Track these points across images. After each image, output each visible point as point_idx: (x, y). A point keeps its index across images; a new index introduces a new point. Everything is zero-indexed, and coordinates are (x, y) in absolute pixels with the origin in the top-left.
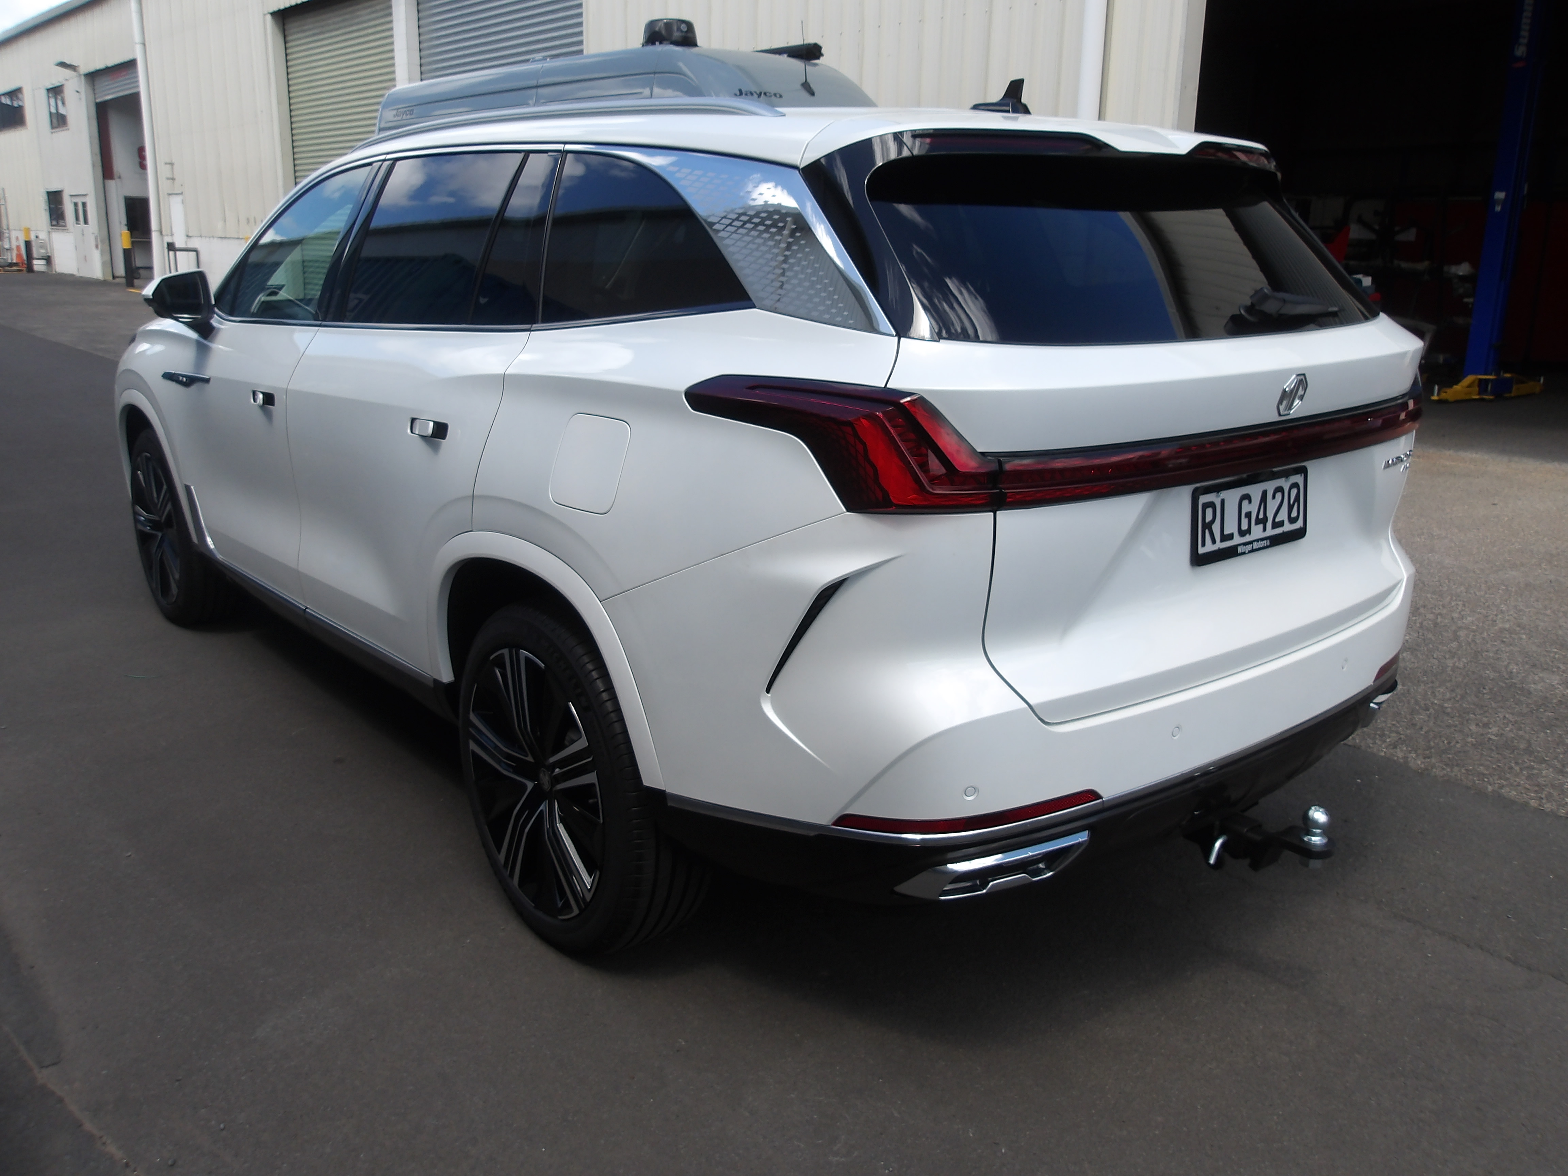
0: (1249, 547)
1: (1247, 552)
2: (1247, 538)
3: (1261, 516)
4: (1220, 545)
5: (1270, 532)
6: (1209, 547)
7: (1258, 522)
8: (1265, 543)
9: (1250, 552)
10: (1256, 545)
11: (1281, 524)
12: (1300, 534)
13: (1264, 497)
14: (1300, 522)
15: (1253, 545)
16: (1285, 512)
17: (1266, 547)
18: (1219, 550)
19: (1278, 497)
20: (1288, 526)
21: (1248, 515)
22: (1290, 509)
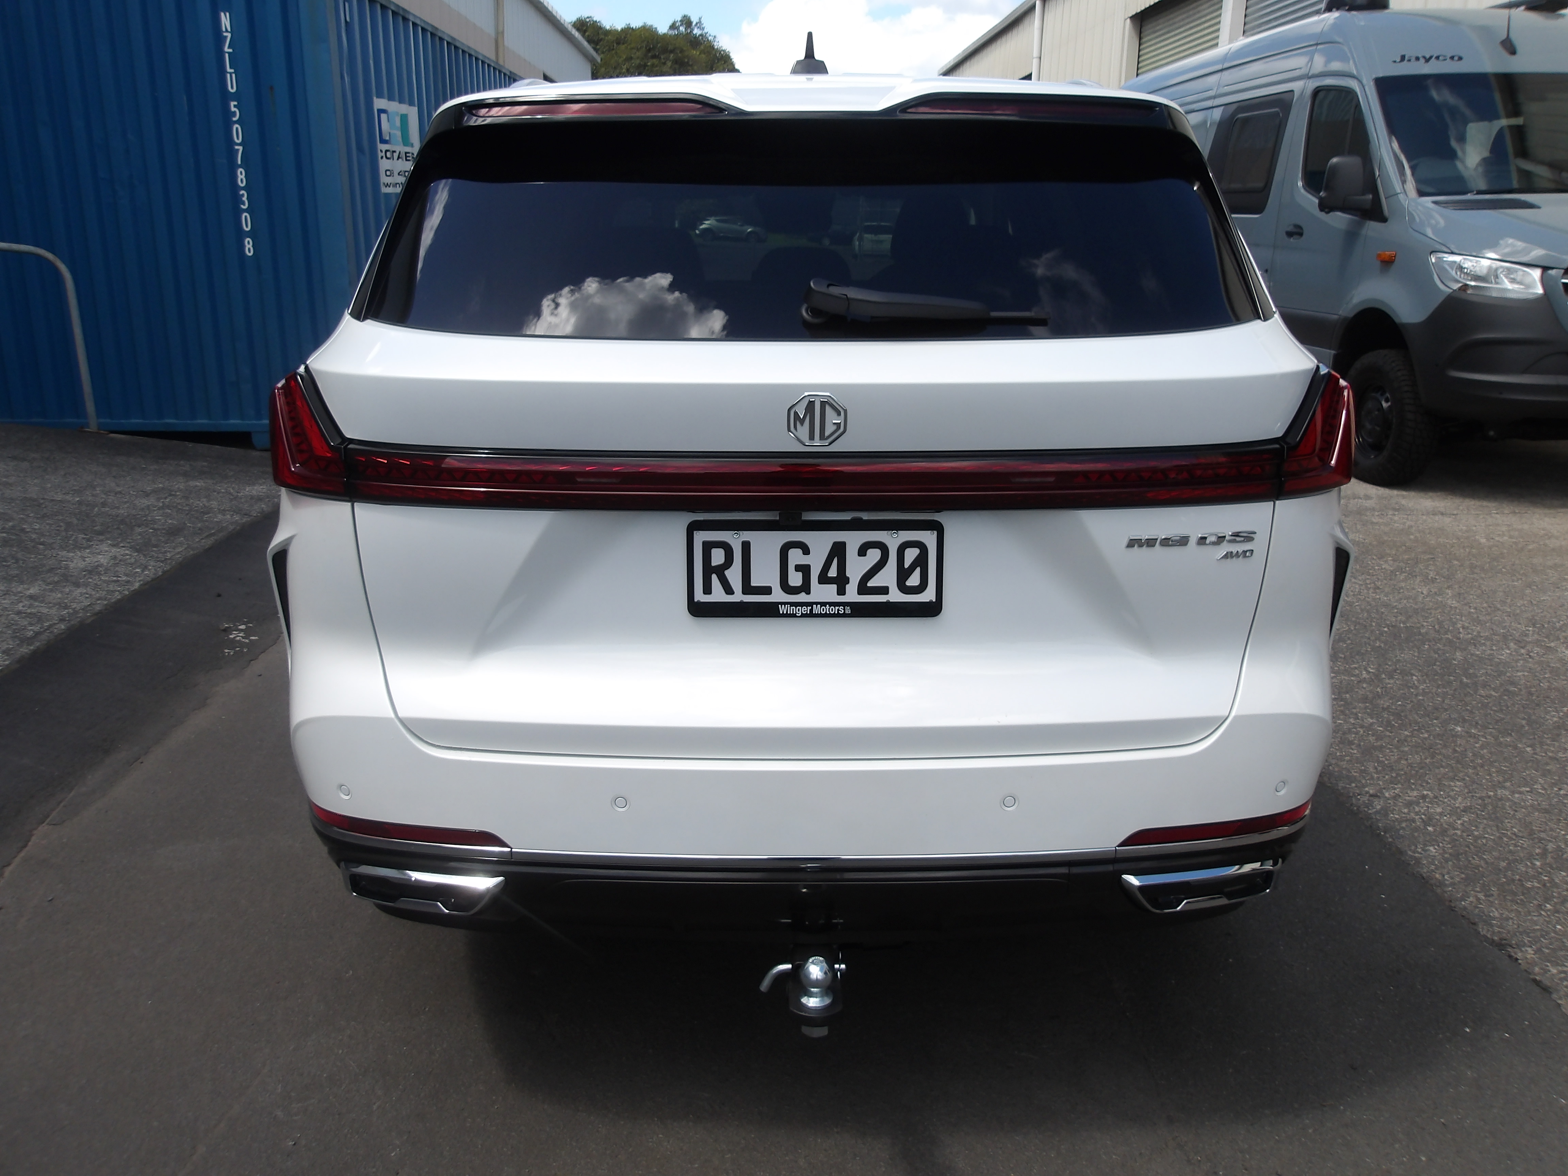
0: (806, 610)
1: (800, 615)
2: (801, 598)
3: (833, 572)
4: (738, 596)
5: (852, 595)
6: (718, 595)
7: (824, 579)
8: (834, 610)
9: (803, 616)
10: (817, 609)
11: (881, 591)
12: (932, 610)
13: (838, 550)
14: (928, 595)
15: (809, 608)
16: (887, 577)
17: (844, 615)
18: (742, 603)
19: (874, 555)
20: (896, 596)
21: (805, 570)
22: (903, 574)
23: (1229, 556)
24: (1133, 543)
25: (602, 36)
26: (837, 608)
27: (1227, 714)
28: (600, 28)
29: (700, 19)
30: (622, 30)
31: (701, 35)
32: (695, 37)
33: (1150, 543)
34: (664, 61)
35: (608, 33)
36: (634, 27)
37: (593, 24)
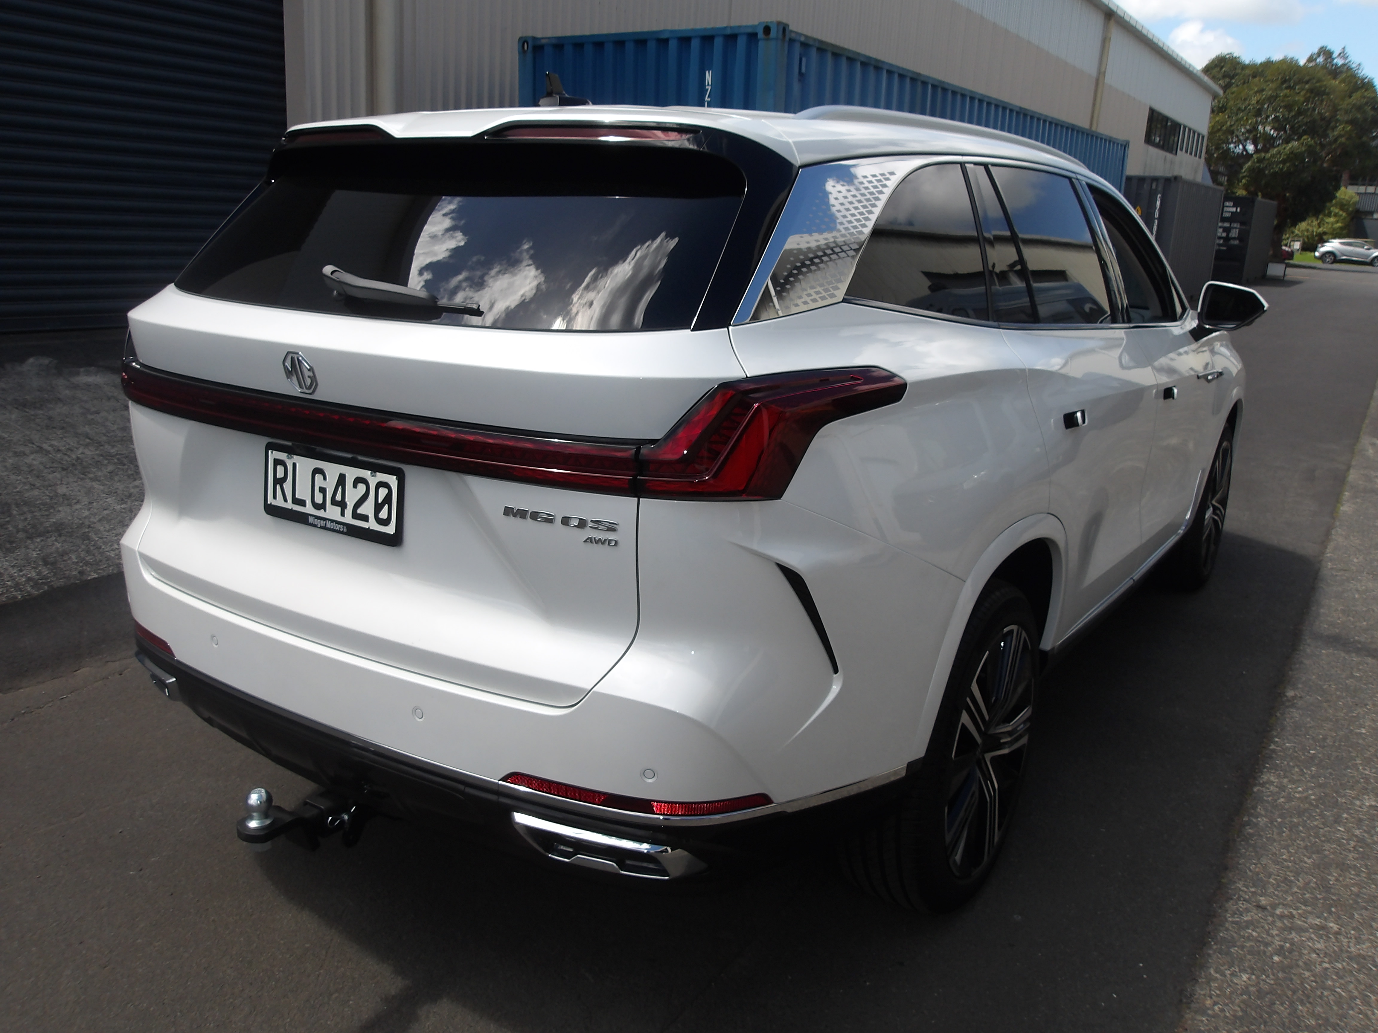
0: (322, 523)
1: (319, 526)
2: (321, 513)
3: (338, 497)
4: (289, 504)
5: (348, 519)
6: (279, 502)
7: (334, 502)
8: (337, 527)
9: (321, 527)
10: (329, 525)
11: (365, 518)
12: (395, 541)
13: (342, 480)
14: (391, 529)
15: (325, 522)
16: (368, 508)
17: (342, 533)
18: (291, 510)
19: (362, 488)
20: (372, 525)
21: (323, 490)
22: (378, 508)
23: (589, 540)
24: (508, 511)
25: (1239, 71)
26: (339, 526)
27: (590, 688)
28: (1239, 63)
29: (1344, 48)
30: (1261, 63)
31: (1344, 65)
32: (1337, 67)
33: (522, 514)
34: (1298, 91)
35: (1244, 67)
36: (1274, 61)
37: (1232, 60)
